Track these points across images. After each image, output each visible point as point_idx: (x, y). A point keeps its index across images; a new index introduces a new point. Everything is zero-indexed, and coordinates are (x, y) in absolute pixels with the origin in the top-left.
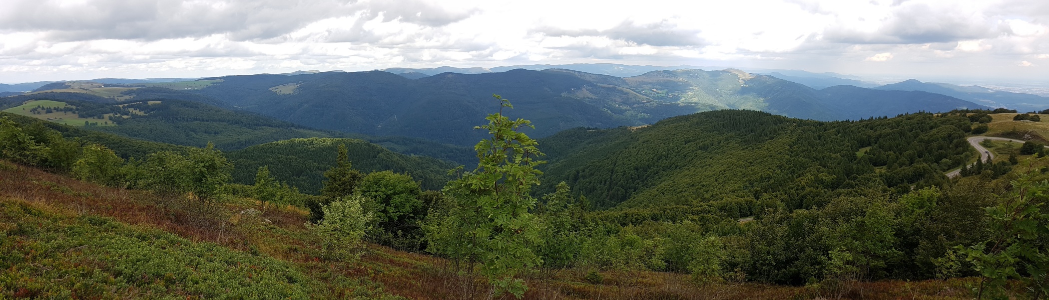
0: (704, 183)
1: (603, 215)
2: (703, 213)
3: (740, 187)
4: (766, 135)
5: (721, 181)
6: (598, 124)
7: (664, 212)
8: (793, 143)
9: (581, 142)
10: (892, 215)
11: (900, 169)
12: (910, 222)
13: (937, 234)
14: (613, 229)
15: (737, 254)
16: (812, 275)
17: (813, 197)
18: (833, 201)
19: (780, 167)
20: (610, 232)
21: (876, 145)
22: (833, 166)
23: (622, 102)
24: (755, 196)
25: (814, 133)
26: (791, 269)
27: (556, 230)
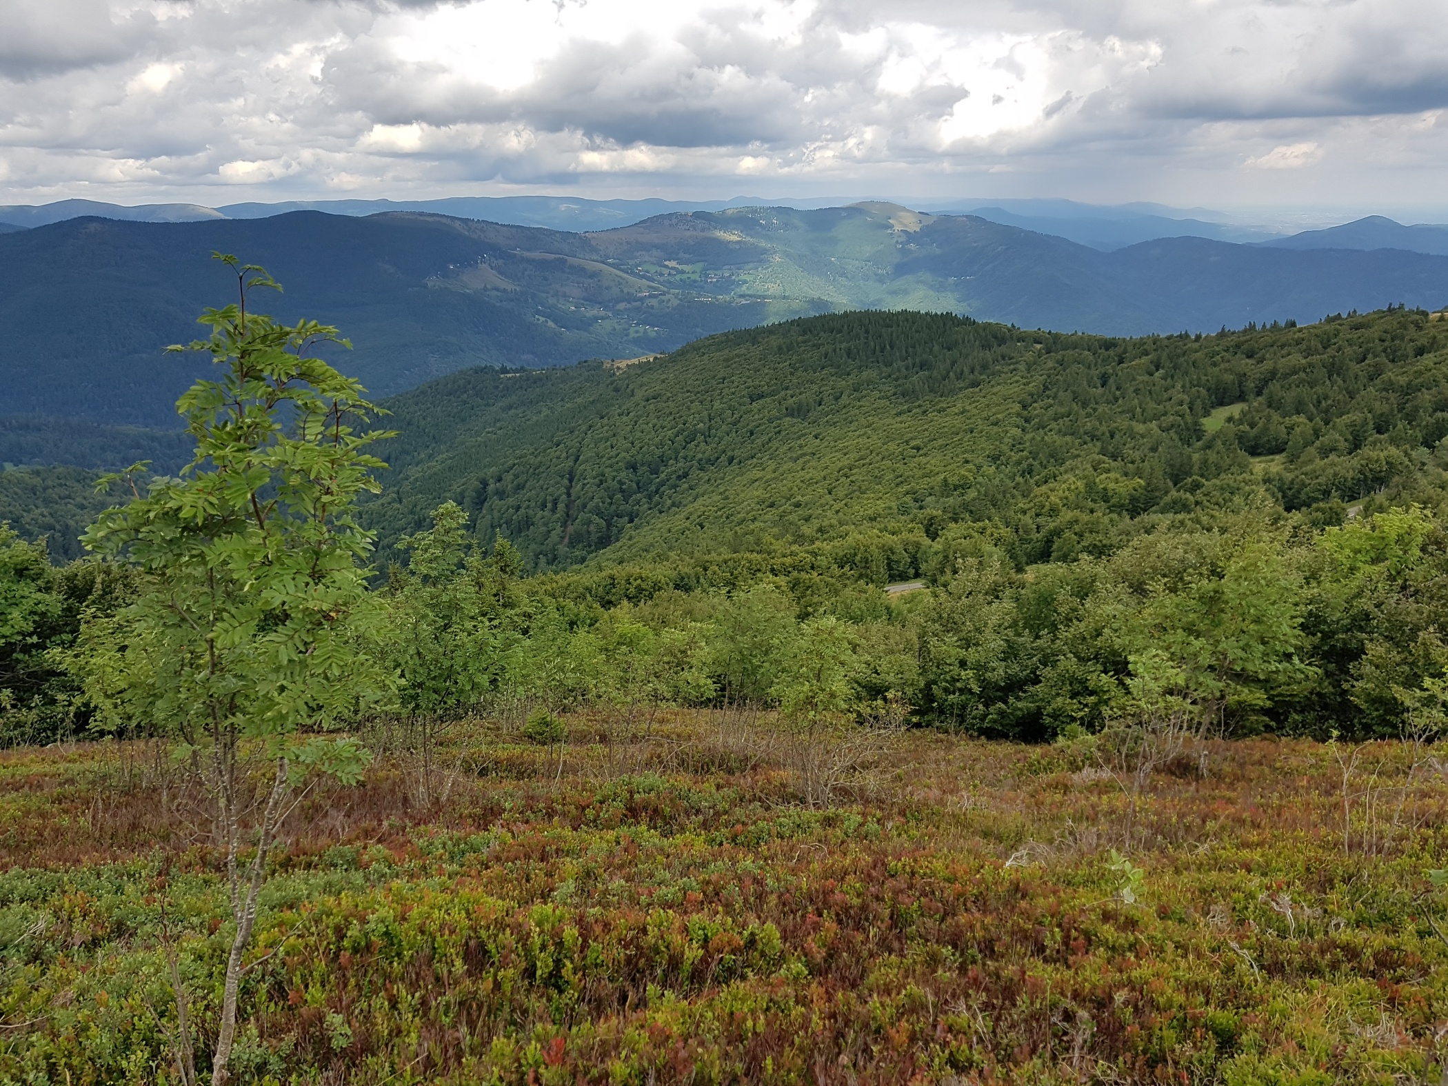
0: (799, 498)
1: (554, 585)
2: (799, 571)
3: (890, 508)
4: (960, 376)
5: (841, 492)
6: (524, 357)
7: (705, 569)
8: (1032, 395)
9: (487, 405)
10: (1296, 578)
11: (1322, 463)
12: (1344, 597)
13: (1416, 629)
14: (582, 615)
15: (884, 665)
16: (1073, 719)
17: (1080, 535)
18: (1135, 542)
19: (995, 458)
20: (575, 623)
21: (1260, 398)
22: (1137, 455)
23: (585, 299)
24: (927, 531)
25: (1089, 368)
26: (1020, 705)
27: (441, 623)
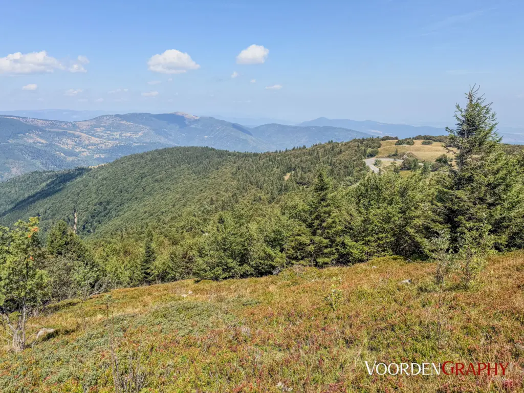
4: (212, 166)
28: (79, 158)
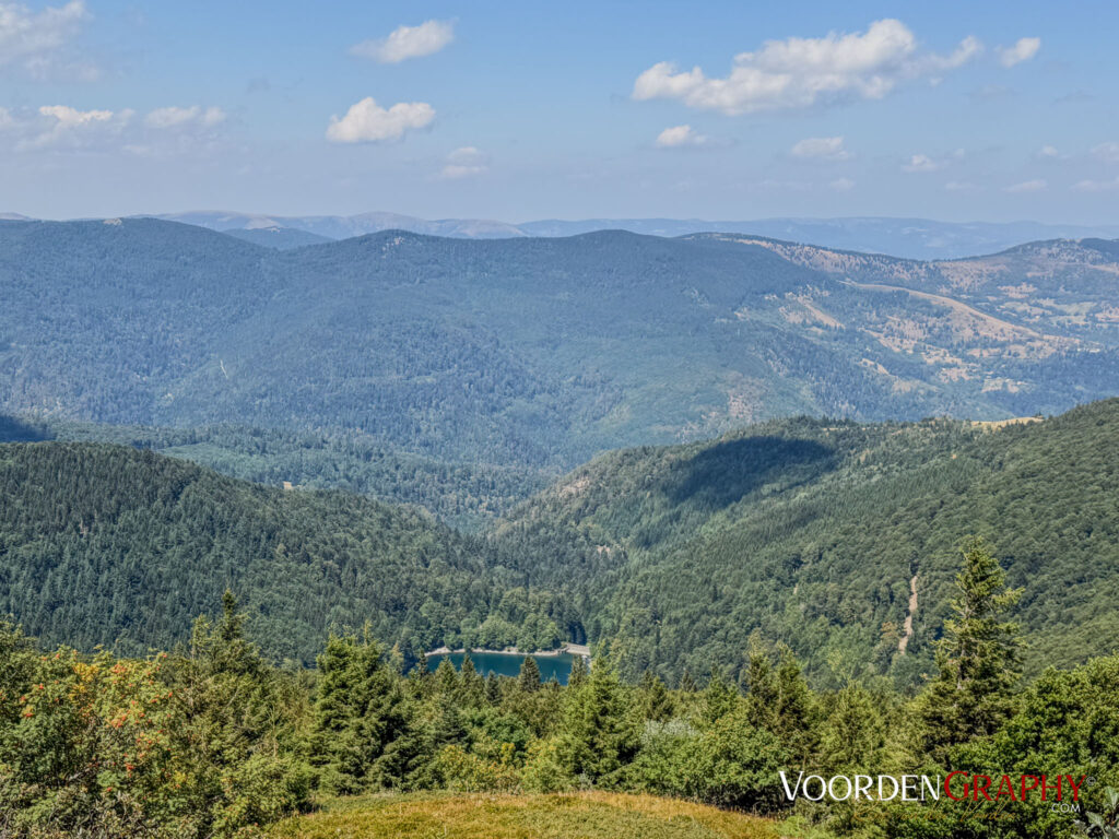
28: (934, 388)
